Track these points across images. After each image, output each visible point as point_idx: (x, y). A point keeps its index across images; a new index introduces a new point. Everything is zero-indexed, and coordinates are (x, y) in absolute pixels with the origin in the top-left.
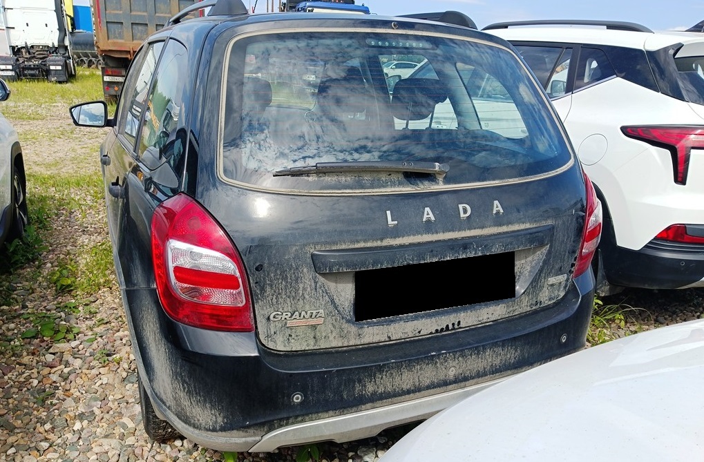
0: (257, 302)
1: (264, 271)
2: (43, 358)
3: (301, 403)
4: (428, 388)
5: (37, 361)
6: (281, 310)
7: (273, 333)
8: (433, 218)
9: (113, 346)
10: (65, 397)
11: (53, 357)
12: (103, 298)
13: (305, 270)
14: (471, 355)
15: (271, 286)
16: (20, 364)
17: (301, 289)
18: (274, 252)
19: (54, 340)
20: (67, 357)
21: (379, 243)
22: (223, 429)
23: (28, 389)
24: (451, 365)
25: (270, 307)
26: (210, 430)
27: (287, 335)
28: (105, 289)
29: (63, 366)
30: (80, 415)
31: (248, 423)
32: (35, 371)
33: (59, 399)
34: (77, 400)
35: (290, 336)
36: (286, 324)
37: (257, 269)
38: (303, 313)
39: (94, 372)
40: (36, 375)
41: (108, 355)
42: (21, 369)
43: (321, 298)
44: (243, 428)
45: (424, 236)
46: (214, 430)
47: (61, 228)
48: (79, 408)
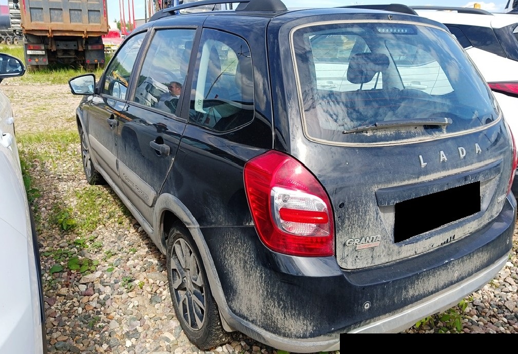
0: (338, 232)
1: (345, 208)
2: (77, 289)
3: (369, 309)
4: (443, 288)
5: (73, 291)
6: (353, 237)
7: (346, 256)
8: (446, 159)
9: (131, 274)
10: (109, 320)
11: (85, 287)
12: (101, 233)
13: (371, 205)
14: (466, 260)
15: (349, 218)
16: (60, 295)
17: (368, 220)
18: (352, 192)
19: (81, 273)
20: (99, 286)
21: (416, 181)
22: (313, 335)
23: (76, 316)
24: (456, 269)
25: (346, 235)
26: (300, 337)
27: (355, 256)
28: (101, 226)
29: (97, 294)
30: (126, 333)
31: (333, 329)
32: (75, 300)
33: (104, 322)
34: (119, 321)
35: (357, 257)
36: (356, 247)
37: (340, 206)
38: (368, 238)
39: (124, 296)
40: (77, 304)
41: (130, 281)
42: (62, 299)
43: (379, 226)
44: (329, 333)
45: (442, 172)
46: (304, 337)
47: (39, 177)
48: (124, 329)
